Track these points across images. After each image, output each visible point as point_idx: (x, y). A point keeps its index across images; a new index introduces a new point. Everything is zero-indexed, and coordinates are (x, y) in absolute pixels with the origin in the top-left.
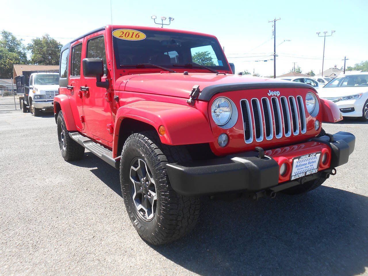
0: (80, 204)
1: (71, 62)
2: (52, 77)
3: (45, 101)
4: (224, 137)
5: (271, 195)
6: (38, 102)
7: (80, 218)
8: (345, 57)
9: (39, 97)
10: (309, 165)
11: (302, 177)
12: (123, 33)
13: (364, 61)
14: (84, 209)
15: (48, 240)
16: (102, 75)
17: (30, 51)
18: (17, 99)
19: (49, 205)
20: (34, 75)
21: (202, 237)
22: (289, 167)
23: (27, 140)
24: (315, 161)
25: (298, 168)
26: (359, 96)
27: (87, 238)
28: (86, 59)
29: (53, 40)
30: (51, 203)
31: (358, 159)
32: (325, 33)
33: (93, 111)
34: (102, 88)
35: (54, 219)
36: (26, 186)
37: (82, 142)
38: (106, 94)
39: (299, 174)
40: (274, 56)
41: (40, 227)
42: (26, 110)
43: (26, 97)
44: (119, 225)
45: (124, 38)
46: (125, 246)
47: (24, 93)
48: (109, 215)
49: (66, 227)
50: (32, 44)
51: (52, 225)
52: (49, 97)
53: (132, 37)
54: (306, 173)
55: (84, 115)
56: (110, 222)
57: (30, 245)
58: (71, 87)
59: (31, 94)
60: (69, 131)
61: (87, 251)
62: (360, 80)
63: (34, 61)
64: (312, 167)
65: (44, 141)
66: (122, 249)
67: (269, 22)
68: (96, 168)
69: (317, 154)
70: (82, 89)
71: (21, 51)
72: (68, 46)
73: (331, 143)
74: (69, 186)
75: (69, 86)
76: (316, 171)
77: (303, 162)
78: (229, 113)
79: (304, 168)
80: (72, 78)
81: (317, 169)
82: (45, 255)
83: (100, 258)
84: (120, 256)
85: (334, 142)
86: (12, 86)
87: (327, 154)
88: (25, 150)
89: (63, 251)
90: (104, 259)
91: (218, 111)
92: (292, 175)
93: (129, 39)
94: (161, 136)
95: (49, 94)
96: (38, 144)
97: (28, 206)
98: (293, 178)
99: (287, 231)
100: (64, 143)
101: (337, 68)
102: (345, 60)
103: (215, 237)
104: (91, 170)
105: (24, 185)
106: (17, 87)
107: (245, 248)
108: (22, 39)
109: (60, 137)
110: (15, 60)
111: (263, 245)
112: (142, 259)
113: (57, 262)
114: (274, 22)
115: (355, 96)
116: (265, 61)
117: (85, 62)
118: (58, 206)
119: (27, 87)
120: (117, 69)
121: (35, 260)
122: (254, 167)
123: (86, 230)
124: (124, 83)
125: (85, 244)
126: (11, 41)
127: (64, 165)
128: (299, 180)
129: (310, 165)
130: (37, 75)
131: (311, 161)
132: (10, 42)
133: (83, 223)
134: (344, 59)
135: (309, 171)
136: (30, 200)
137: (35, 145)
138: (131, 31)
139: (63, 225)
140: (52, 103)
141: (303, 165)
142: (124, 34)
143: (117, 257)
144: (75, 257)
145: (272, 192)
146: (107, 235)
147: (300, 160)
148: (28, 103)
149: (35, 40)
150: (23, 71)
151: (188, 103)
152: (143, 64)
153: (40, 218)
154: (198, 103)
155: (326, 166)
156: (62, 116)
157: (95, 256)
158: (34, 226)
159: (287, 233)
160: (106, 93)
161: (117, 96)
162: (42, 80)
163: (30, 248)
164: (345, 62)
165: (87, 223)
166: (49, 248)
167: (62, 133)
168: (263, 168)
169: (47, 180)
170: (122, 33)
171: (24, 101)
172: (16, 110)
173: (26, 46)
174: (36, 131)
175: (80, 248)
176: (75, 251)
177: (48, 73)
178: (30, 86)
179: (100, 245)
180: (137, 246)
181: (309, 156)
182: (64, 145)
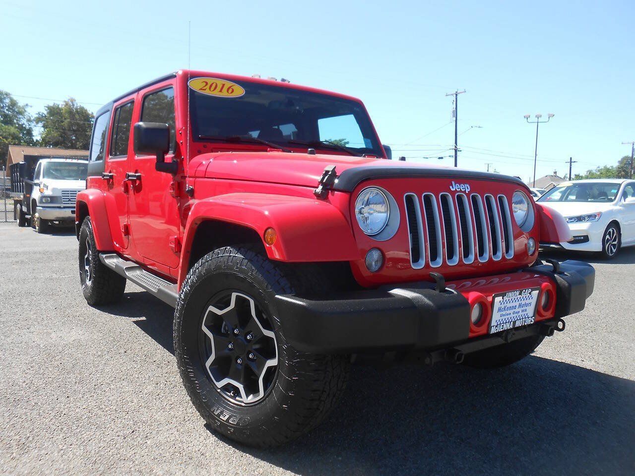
0: (112, 376)
1: (112, 136)
2: (75, 168)
3: (59, 208)
4: (375, 255)
5: (456, 358)
6: (48, 209)
7: (110, 399)
8: (571, 158)
9: (49, 199)
10: (520, 310)
11: (508, 330)
12: (207, 83)
13: (602, 167)
14: (118, 385)
15: (47, 435)
16: (167, 152)
17: (40, 124)
18: (10, 204)
19: (53, 376)
20: (44, 162)
21: (330, 436)
22: (486, 310)
23: (21, 270)
24: (530, 304)
25: (501, 313)
26: (597, 218)
27: (121, 434)
28: (141, 123)
29: (82, 108)
30: (58, 373)
31: (597, 318)
32: (538, 117)
33: (145, 223)
34: (165, 173)
35: (63, 399)
36: (14, 343)
37: (122, 268)
38: (172, 185)
39: (503, 323)
40: (454, 151)
41: (35, 412)
42: (25, 222)
43: (27, 199)
44: (180, 413)
45: (207, 92)
46: (189, 448)
47: (23, 192)
48: (163, 395)
49: (83, 413)
50: (45, 112)
51: (57, 409)
52: (68, 200)
53: (221, 91)
54: (515, 323)
55: (129, 223)
56: (164, 406)
57: (14, 443)
58: (110, 174)
59: (36, 194)
60: (99, 252)
61: (119, 456)
62: (596, 191)
63: (45, 143)
64: (525, 313)
65: (53, 272)
66: (184, 454)
67: (447, 95)
68: (144, 318)
69: (533, 290)
70: (129, 176)
71: (24, 124)
72: (109, 108)
73: (555, 275)
74: (92, 346)
75: (105, 174)
76: (531, 321)
77: (510, 303)
78: (386, 214)
79: (512, 313)
80: (111, 159)
81: (533, 318)
82: (40, 460)
83: (142, 469)
84: (179, 466)
85: (561, 273)
86: (3, 180)
87: (549, 293)
88: (16, 286)
89: (74, 454)
90: (149, 470)
91: (366, 210)
92: (492, 325)
93: (216, 94)
94: (268, 245)
95: (68, 195)
96: (42, 277)
97: (15, 377)
98: (493, 331)
99: (480, 431)
100: (89, 274)
101: (557, 175)
102: (571, 162)
103: (353, 437)
104: (134, 322)
105: (10, 342)
106: (12, 181)
107: (406, 457)
108: (27, 105)
109: (82, 262)
110: (12, 140)
111: (438, 452)
112: (221, 471)
113: (62, 472)
114: (455, 95)
115: (589, 216)
116: (440, 158)
117: (139, 127)
118: (70, 378)
119: (29, 181)
120: (194, 142)
121: (22, 468)
122: (428, 305)
123: (120, 420)
124: (203, 165)
125: (116, 444)
126: (9, 107)
127: (86, 312)
128: (504, 335)
129: (522, 309)
130: (50, 162)
131: (523, 302)
132: (7, 108)
133: (115, 408)
134: (569, 161)
135: (520, 319)
136: (20, 366)
137: (35, 278)
138: (220, 82)
139: (77, 411)
140: (72, 211)
141: (510, 308)
142: (208, 87)
143: (175, 467)
144: (97, 466)
145: (458, 353)
146: (157, 430)
147: (505, 299)
148: (28, 209)
149: (51, 107)
150: (24, 155)
151: (316, 194)
152: (238, 136)
153: (35, 398)
154: (333, 195)
155: (548, 315)
156: (90, 226)
157: (134, 465)
158: (25, 410)
159: (480, 433)
160: (172, 183)
161: (191, 187)
162: (56, 172)
163: (14, 448)
164: (571, 165)
165: (122, 408)
166: (49, 449)
167: (86, 256)
168: (441, 308)
169: (53, 335)
170: (204, 84)
171: (21, 206)
172: (6, 221)
173: (34, 115)
174: (38, 256)
175: (107, 451)
176: (97, 455)
177: (69, 161)
178: (36, 181)
179: (145, 445)
180: (212, 449)
181: (520, 294)
182: (89, 278)
